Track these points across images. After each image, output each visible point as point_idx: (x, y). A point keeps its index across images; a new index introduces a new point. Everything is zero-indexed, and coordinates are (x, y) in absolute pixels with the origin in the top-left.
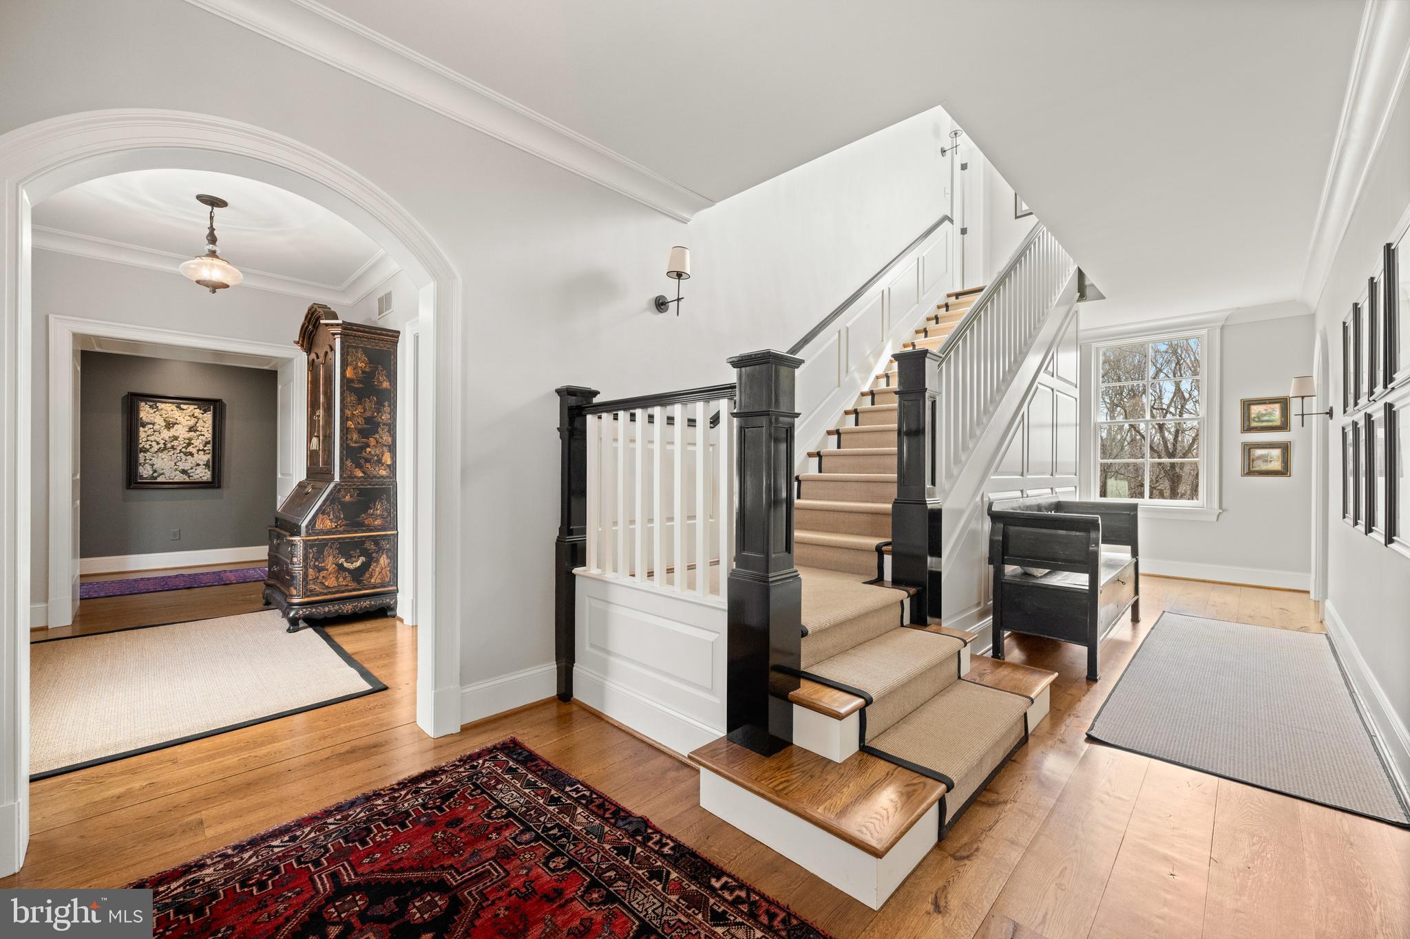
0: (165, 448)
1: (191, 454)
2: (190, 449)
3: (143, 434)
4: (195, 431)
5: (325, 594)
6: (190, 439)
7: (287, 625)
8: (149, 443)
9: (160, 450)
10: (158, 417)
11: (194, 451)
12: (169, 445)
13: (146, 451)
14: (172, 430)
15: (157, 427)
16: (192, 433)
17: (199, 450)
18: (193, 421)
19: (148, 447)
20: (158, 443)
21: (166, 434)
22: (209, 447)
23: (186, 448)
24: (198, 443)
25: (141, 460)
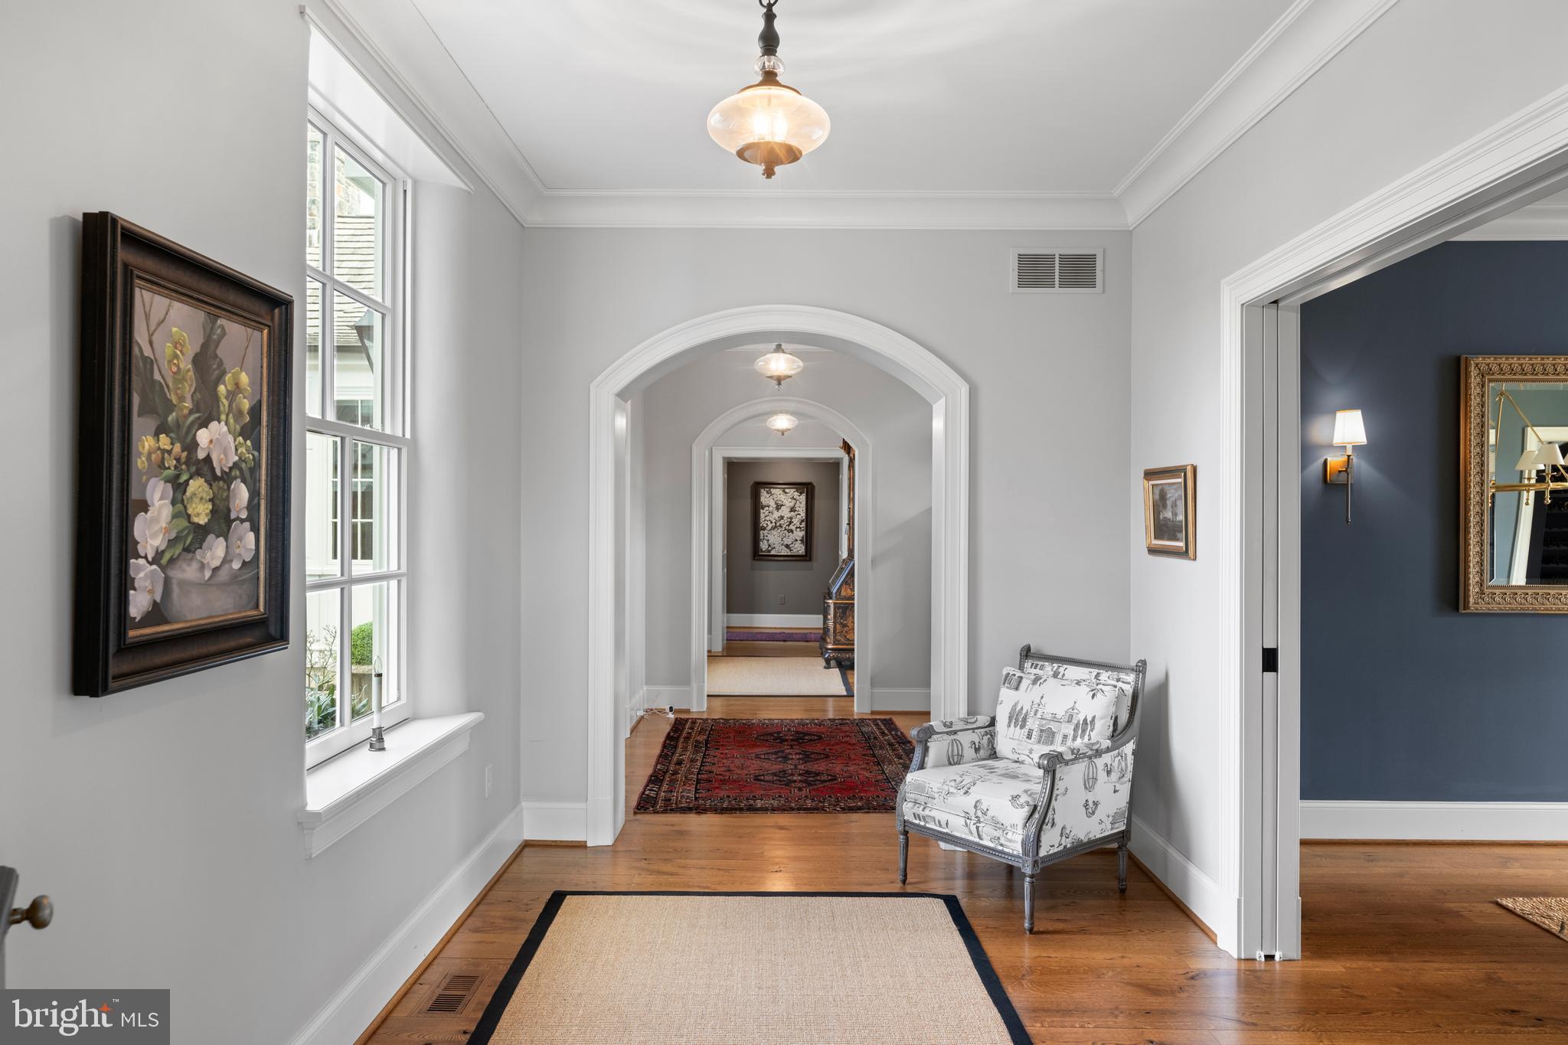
0: (776, 527)
1: (792, 531)
2: (792, 527)
3: (763, 513)
4: (795, 511)
5: (847, 645)
6: (791, 518)
7: (824, 664)
8: (766, 522)
9: (773, 528)
10: (771, 500)
11: (793, 528)
12: (778, 524)
13: (764, 529)
14: (780, 511)
15: (771, 509)
16: (792, 513)
17: (797, 528)
18: (792, 504)
19: (765, 525)
20: (772, 523)
21: (776, 515)
22: (804, 524)
23: (789, 525)
24: (796, 521)
25: (762, 537)
